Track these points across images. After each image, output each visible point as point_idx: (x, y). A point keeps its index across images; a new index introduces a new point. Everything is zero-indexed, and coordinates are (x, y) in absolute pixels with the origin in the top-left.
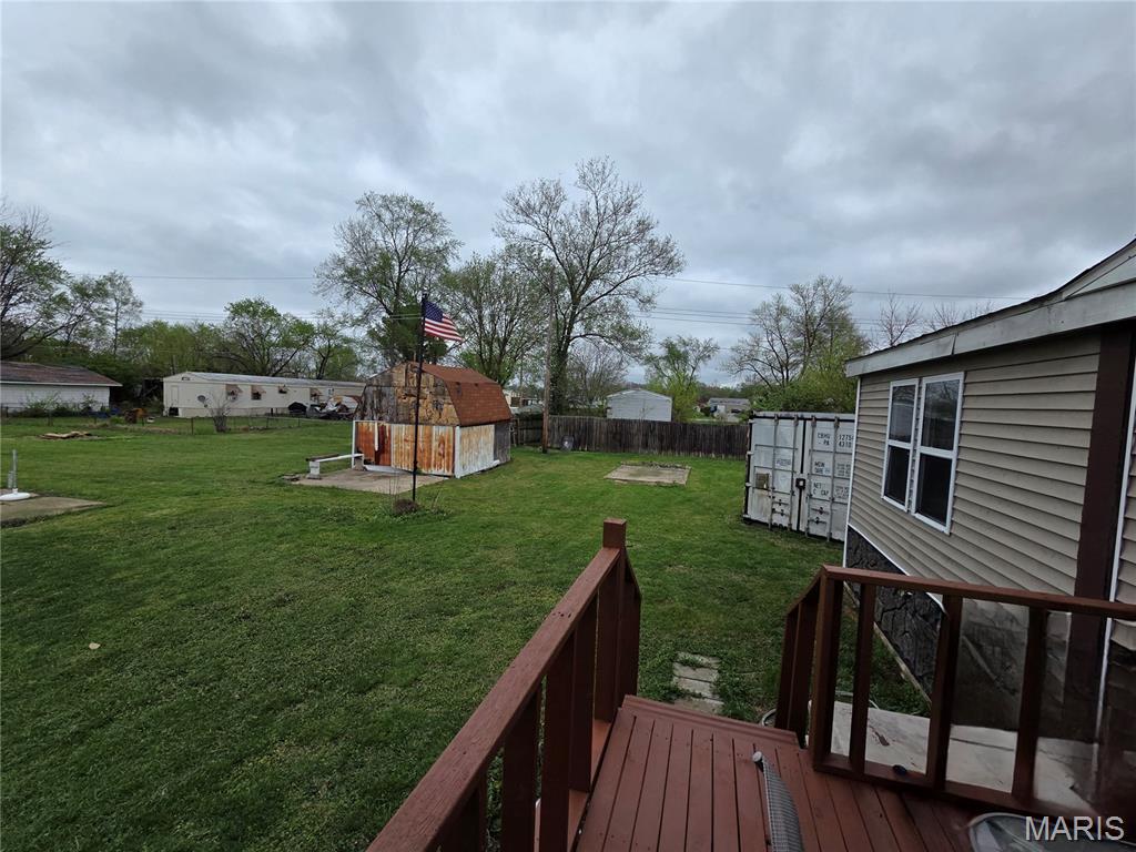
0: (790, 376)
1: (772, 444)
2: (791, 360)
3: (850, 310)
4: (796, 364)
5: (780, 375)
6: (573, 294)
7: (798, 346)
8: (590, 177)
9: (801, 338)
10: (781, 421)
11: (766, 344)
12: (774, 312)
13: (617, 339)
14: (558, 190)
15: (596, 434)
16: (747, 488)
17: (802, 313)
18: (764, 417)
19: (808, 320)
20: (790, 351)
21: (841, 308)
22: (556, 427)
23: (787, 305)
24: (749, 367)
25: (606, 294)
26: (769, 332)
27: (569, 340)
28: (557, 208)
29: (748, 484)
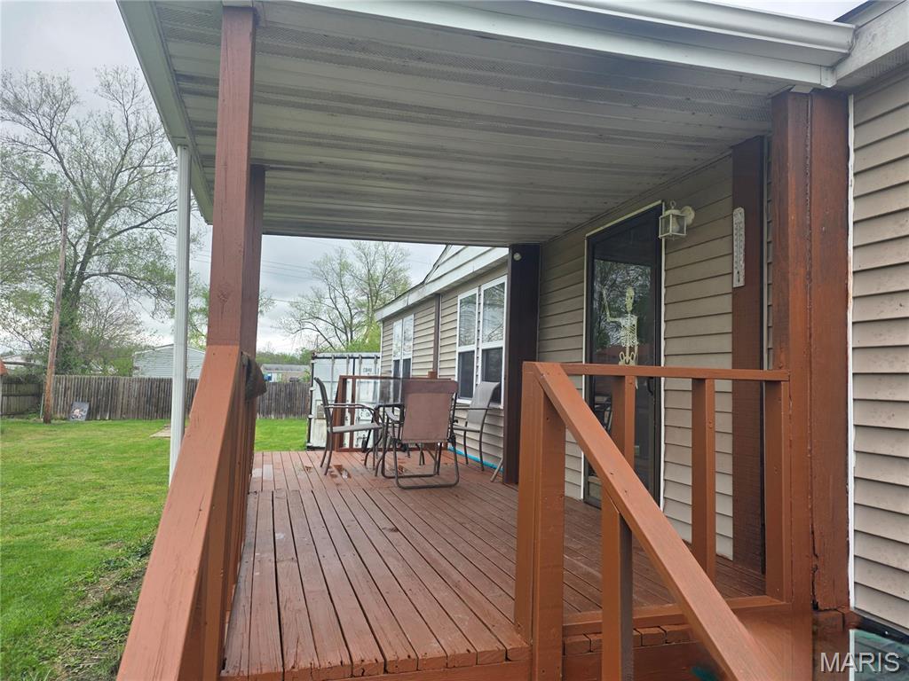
0: (355, 338)
1: (330, 380)
2: (355, 321)
3: (407, 274)
4: (360, 325)
5: (344, 337)
6: (91, 223)
7: (361, 305)
8: (115, 86)
9: (365, 298)
10: (337, 360)
11: (329, 302)
12: (337, 268)
13: (150, 282)
14: (66, 90)
15: (122, 399)
16: (310, 419)
17: (364, 271)
18: (324, 358)
19: (370, 278)
20: (353, 312)
21: (400, 270)
22: (61, 390)
23: (349, 261)
24: (311, 326)
25: (137, 226)
26: (331, 288)
27: (82, 277)
28: (65, 111)
29: (310, 416)
